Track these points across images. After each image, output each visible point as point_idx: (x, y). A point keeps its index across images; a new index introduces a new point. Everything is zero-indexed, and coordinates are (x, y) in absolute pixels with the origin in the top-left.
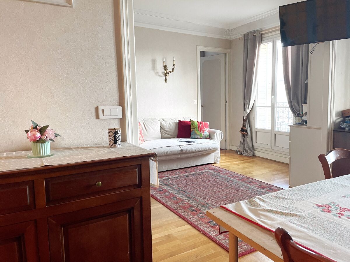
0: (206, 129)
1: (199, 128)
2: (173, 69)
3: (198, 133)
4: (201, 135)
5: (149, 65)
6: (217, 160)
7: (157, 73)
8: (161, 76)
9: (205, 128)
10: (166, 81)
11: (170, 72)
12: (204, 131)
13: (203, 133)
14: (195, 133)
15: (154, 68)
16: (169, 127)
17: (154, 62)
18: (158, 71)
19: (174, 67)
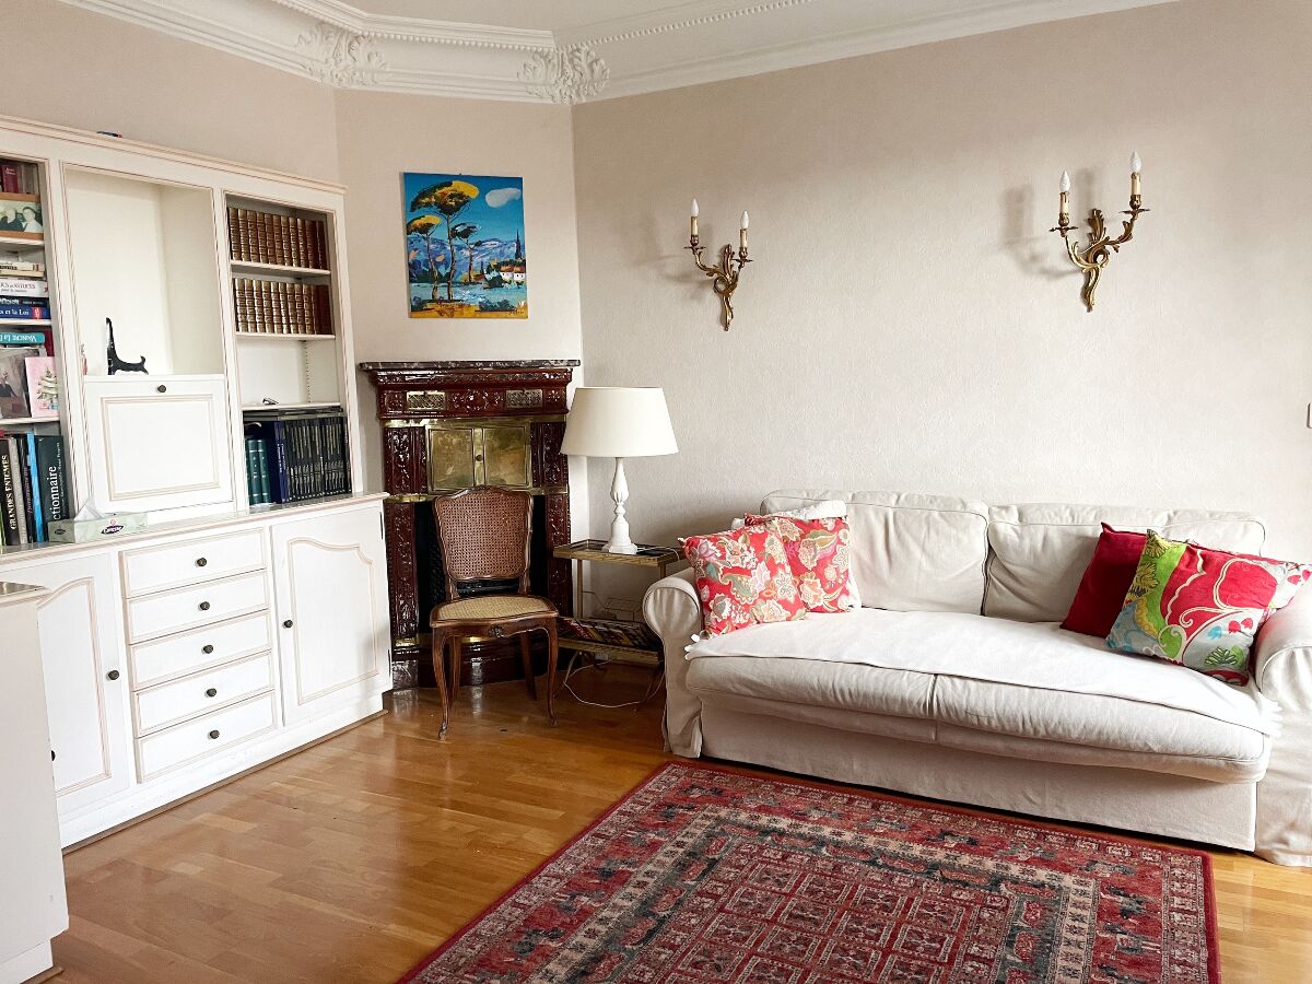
0: (1226, 609)
1: (1168, 593)
2: (1129, 226)
3: (1151, 620)
4: (1172, 641)
5: (988, 223)
6: (1285, 842)
7: (1034, 258)
8: (1060, 275)
9: (1217, 601)
10: (1087, 293)
11: (1112, 243)
12: (1199, 619)
13: (1189, 632)
14: (1135, 622)
15: (1014, 233)
16: (1036, 557)
17: (1016, 204)
18: (1038, 248)
19: (1134, 214)
